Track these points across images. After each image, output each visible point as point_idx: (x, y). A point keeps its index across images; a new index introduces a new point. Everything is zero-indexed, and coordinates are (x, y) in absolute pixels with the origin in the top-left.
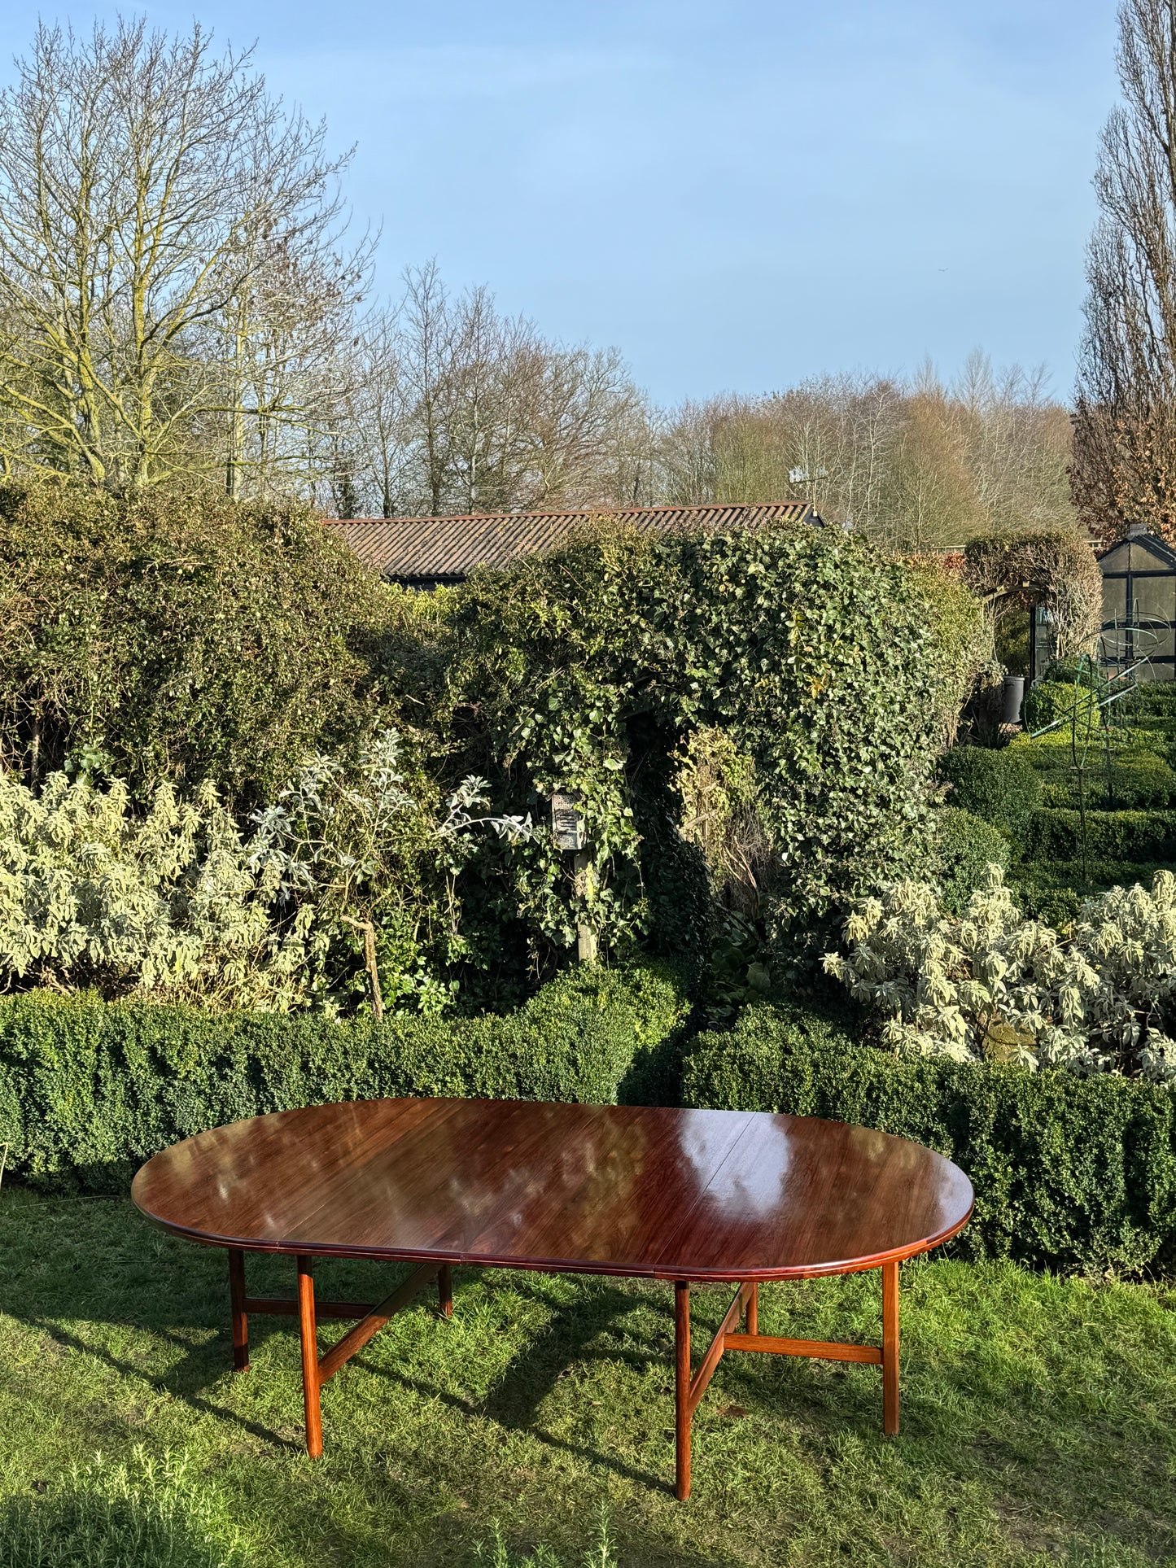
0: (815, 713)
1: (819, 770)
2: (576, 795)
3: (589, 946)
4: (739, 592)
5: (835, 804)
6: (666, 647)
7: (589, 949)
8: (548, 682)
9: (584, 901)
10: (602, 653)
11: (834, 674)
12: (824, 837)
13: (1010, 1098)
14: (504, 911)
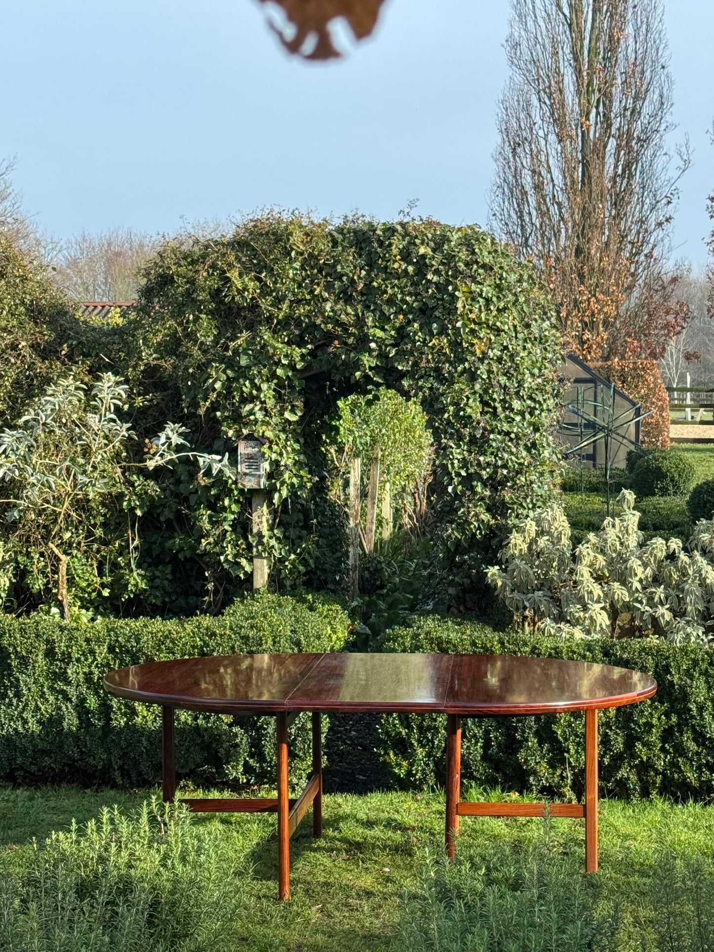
0: (479, 369)
1: (479, 417)
2: (259, 441)
3: (262, 577)
4: (411, 269)
5: (494, 444)
6: (347, 314)
7: (261, 579)
8: (239, 342)
9: (260, 535)
10: (288, 319)
11: (493, 338)
12: (484, 473)
13: (664, 659)
14: (181, 549)
